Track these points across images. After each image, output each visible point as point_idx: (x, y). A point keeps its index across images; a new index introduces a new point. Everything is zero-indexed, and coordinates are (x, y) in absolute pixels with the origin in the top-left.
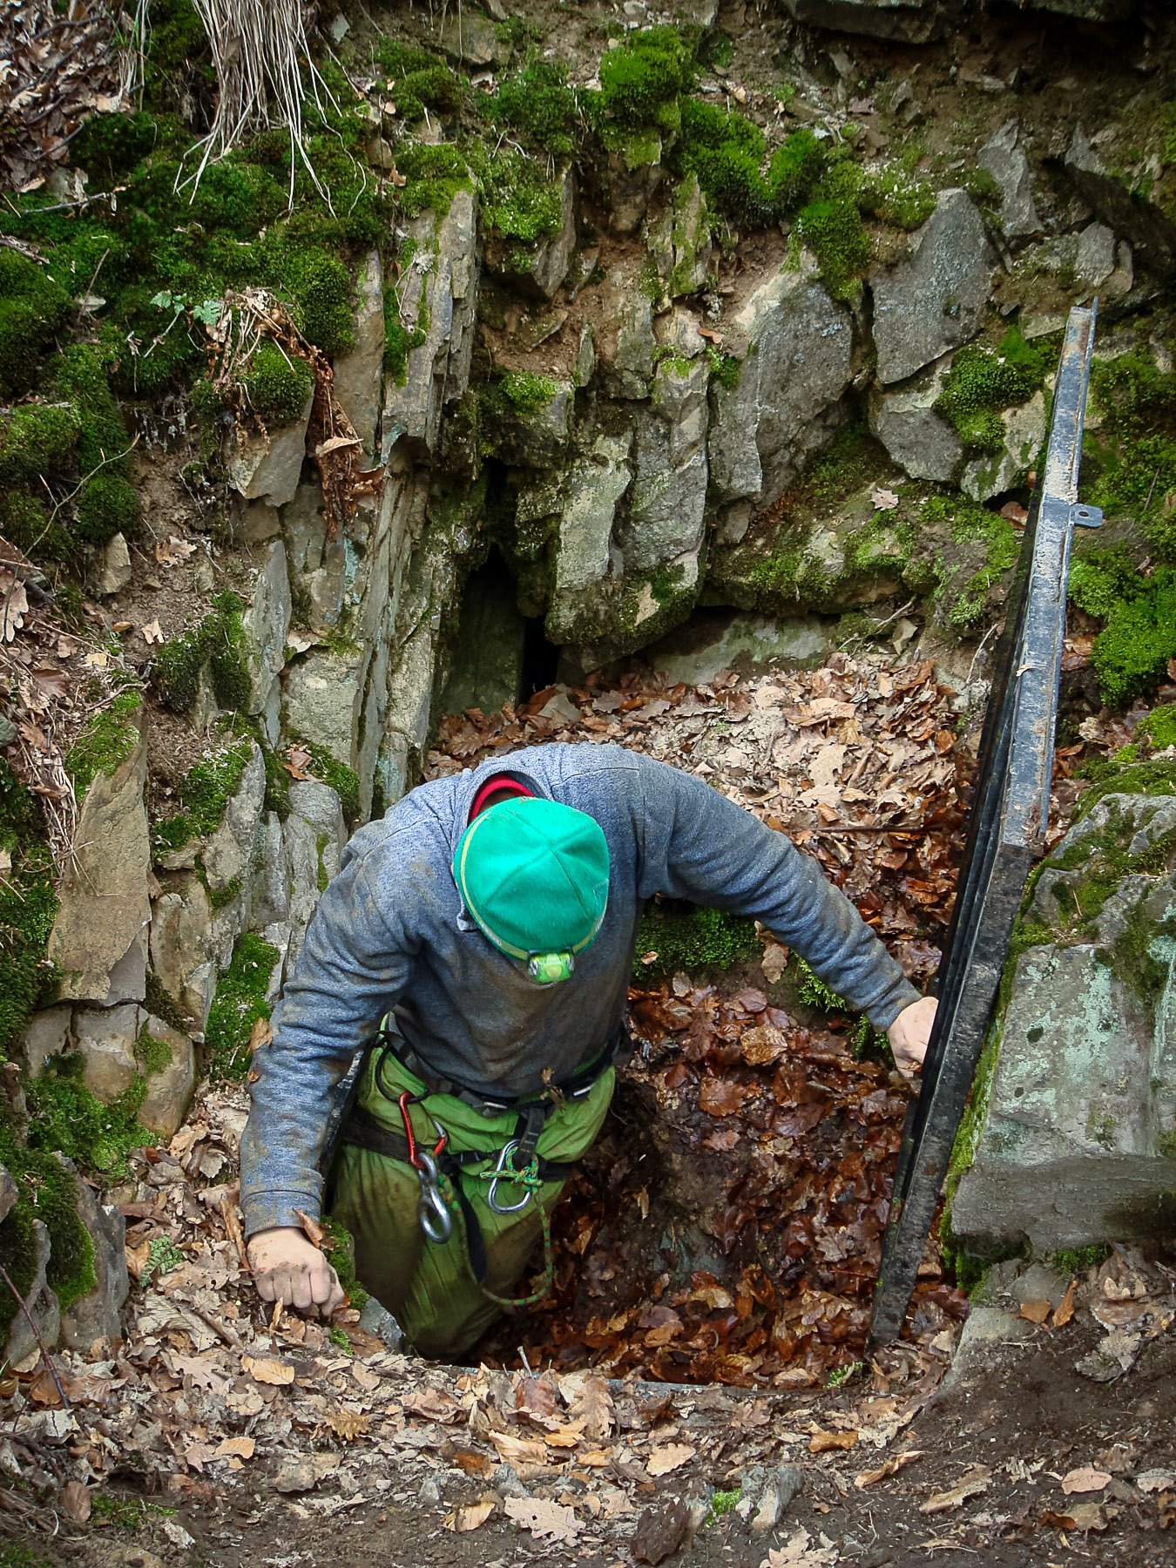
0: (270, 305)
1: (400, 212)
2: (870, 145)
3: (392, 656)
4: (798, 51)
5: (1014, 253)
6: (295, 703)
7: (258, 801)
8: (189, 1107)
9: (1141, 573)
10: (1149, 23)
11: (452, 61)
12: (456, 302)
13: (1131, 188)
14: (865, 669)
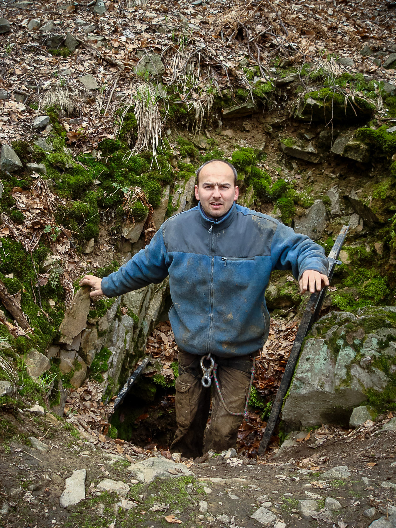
0: (141, 192)
1: (176, 178)
2: (299, 186)
3: (151, 295)
4: (284, 161)
5: (333, 218)
6: (126, 296)
7: (114, 313)
8: (83, 384)
9: (355, 300)
10: (373, 165)
11: (195, 146)
12: (187, 202)
13: (364, 204)
14: (278, 323)
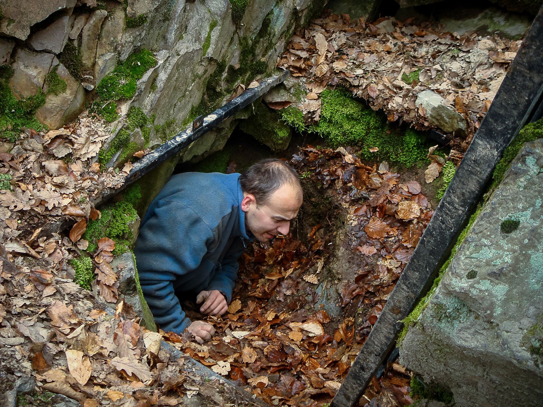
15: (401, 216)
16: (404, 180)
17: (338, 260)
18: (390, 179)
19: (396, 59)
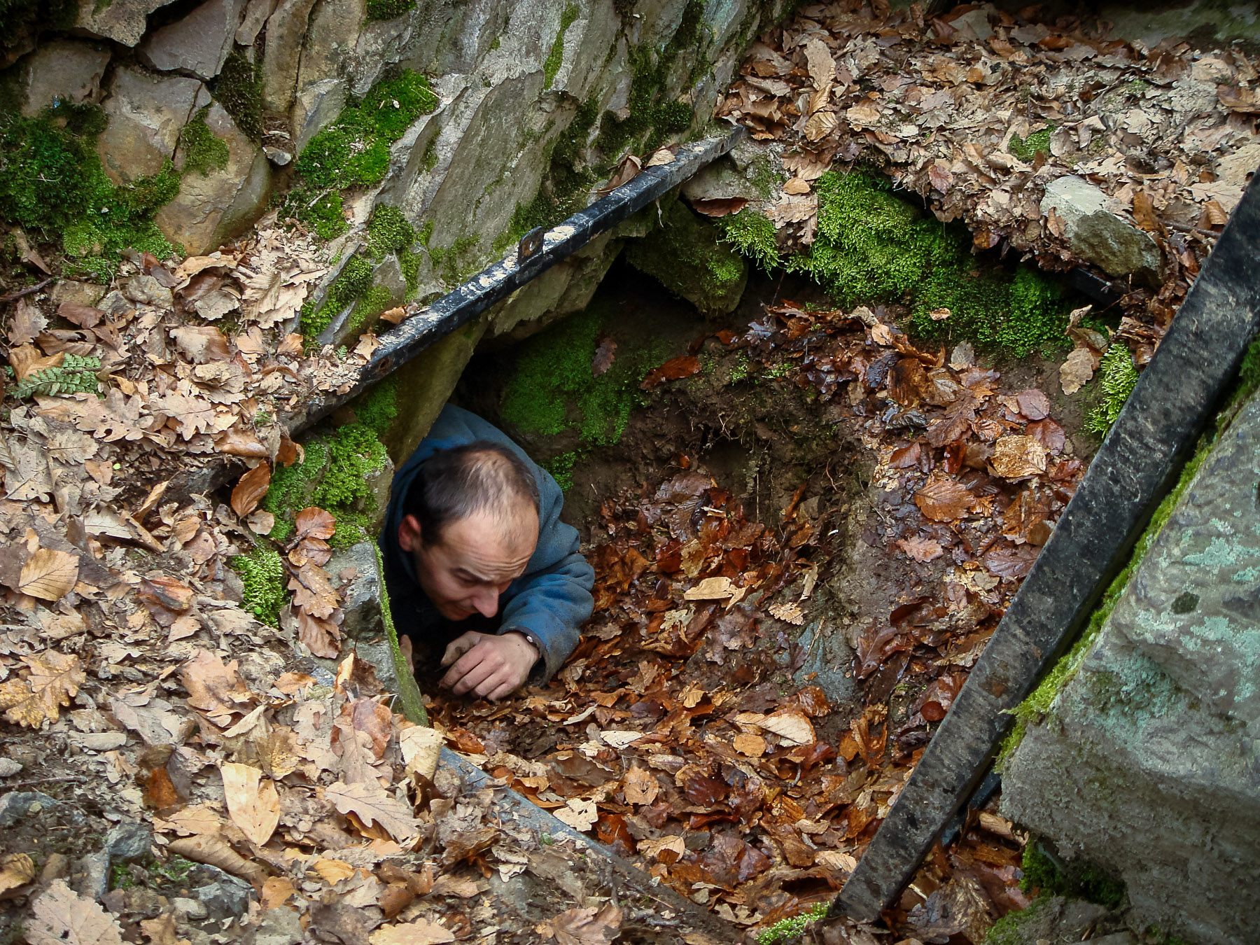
15: (1001, 470)
16: (1011, 387)
17: (852, 569)
18: (978, 383)
19: (997, 101)
